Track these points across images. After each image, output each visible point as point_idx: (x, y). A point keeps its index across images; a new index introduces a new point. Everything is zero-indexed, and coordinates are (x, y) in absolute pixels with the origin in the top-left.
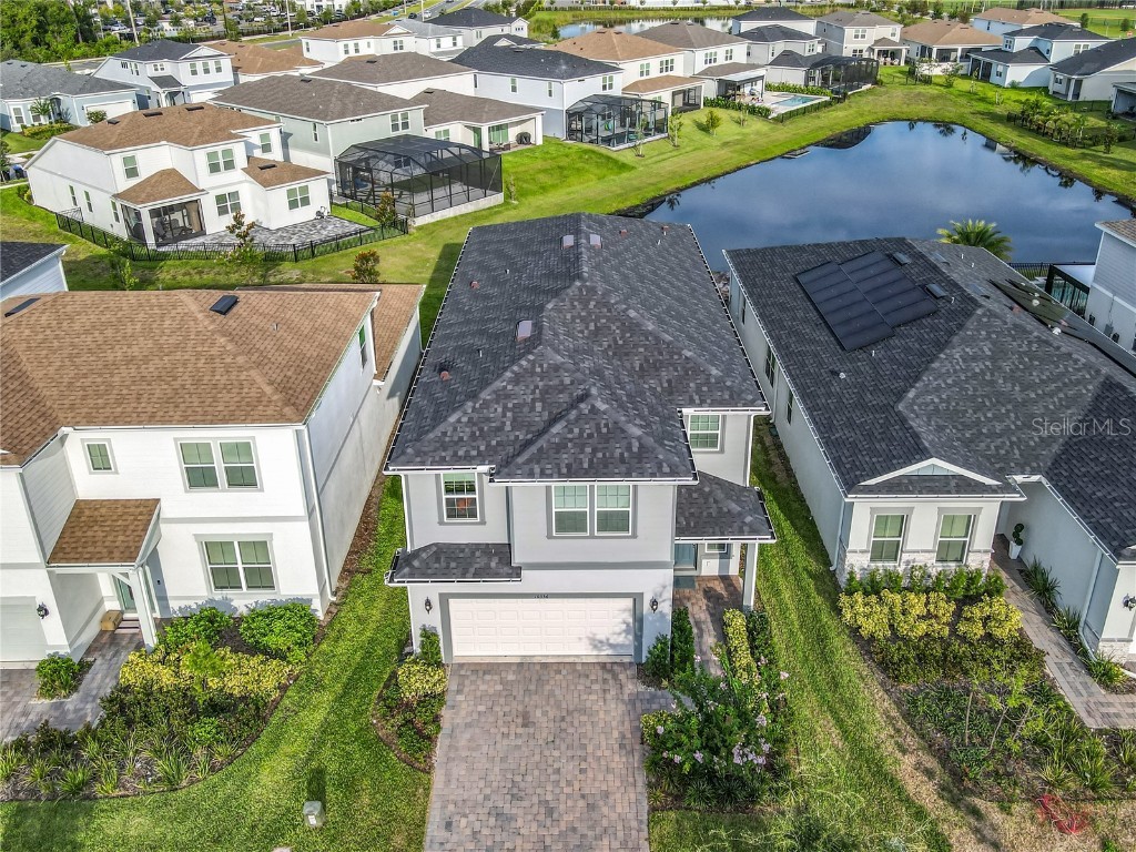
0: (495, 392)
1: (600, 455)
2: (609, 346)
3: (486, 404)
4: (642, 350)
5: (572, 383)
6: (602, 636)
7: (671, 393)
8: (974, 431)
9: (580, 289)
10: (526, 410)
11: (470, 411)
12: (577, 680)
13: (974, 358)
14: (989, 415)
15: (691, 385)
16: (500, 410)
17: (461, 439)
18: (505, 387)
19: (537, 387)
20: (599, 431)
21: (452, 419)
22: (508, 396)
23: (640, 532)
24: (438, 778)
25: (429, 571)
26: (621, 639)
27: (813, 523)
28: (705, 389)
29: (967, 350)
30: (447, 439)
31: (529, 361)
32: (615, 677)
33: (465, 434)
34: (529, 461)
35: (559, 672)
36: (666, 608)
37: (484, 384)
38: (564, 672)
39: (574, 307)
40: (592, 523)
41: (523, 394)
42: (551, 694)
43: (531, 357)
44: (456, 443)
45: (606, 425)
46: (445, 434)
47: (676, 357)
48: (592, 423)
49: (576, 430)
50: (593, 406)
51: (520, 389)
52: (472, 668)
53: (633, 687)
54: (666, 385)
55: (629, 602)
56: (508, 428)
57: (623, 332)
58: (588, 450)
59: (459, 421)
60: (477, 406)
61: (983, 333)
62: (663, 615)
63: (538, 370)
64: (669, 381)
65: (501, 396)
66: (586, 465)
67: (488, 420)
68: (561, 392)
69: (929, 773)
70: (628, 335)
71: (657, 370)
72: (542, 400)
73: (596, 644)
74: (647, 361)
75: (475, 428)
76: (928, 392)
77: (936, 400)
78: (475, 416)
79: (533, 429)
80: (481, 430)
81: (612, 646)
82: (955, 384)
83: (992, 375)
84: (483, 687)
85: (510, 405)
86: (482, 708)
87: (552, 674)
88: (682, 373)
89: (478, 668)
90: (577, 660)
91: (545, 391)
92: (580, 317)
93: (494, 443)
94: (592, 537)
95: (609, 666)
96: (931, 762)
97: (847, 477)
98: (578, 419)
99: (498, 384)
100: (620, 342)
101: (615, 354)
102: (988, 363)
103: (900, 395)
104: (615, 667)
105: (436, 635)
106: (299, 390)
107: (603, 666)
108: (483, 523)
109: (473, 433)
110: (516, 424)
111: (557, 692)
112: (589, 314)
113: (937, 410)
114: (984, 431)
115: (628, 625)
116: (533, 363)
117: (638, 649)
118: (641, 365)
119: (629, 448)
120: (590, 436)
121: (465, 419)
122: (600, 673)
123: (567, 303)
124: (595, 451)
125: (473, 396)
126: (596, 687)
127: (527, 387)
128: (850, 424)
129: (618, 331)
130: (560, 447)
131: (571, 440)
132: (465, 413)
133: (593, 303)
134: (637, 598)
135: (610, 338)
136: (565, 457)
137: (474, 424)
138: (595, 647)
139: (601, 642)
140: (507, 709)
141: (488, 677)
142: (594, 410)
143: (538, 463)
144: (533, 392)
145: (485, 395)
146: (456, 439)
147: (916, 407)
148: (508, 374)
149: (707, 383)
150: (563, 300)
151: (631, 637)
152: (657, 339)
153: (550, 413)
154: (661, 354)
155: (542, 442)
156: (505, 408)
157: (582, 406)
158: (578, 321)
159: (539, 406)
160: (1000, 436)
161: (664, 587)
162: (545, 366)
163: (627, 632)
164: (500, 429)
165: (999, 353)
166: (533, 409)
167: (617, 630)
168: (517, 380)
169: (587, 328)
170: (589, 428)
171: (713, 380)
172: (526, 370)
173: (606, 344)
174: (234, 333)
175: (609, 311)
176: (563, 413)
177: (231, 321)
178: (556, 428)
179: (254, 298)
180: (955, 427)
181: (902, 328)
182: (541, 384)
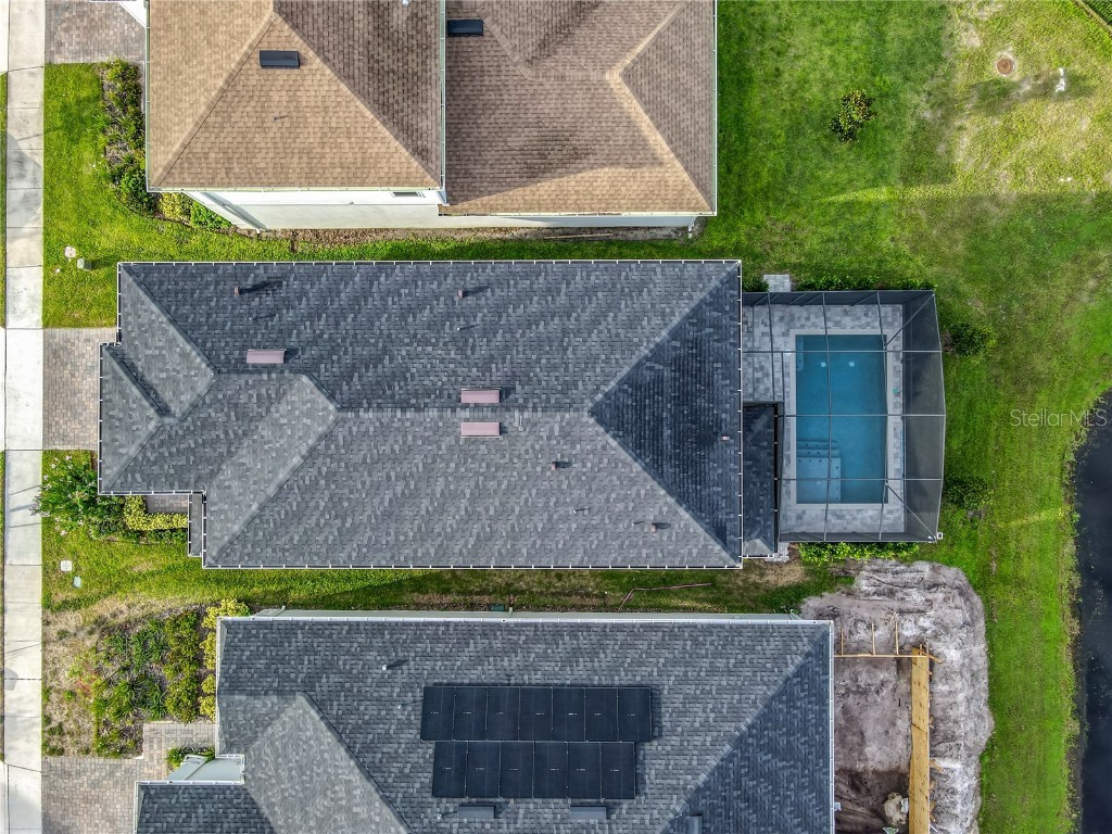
0: (174, 339)
1: (117, 424)
2: (262, 437)
3: (165, 332)
4: (259, 466)
5: (181, 402)
7: (218, 487)
8: (280, 751)
9: (325, 409)
10: (160, 365)
11: (160, 320)
13: (349, 793)
14: (293, 773)
15: (226, 507)
16: (161, 344)
17: (139, 317)
18: (178, 346)
19: (178, 372)
20: (133, 424)
21: (154, 308)
22: (170, 349)
28: (223, 517)
29: (358, 792)
30: (139, 306)
31: (200, 364)
33: (144, 320)
34: (114, 371)
37: (183, 332)
39: (304, 403)
41: (173, 360)
43: (204, 365)
44: (136, 314)
45: (137, 429)
46: (143, 303)
47: (252, 496)
48: (139, 419)
49: (135, 406)
50: (151, 419)
51: (176, 359)
54: (227, 484)
56: (149, 352)
57: (277, 450)
58: (121, 415)
59: (152, 312)
60: (164, 325)
61: (377, 819)
63: (193, 373)
64: (229, 487)
65: (172, 342)
66: (111, 413)
67: (153, 335)
68: (174, 393)
69: (114, 616)
70: (274, 455)
71: (240, 478)
72: (168, 378)
74: (248, 470)
75: (147, 326)
77: (308, 734)
78: (156, 325)
79: (146, 374)
80: (146, 332)
82: (325, 760)
83: (332, 799)
85: (164, 352)
88: (237, 499)
91: (175, 381)
92: (294, 409)
93: (136, 343)
96: (121, 619)
98: (142, 406)
99: (181, 340)
100: (266, 447)
101: (254, 441)
102: (344, 802)
103: (319, 705)
106: (193, 170)
109: (143, 325)
110: (149, 359)
112: (298, 418)
113: (299, 729)
114: (280, 760)
116: (198, 368)
118: (244, 464)
119: (121, 446)
120: (131, 417)
121: (153, 317)
123: (309, 397)
124: (120, 420)
125: (173, 321)
127: (179, 364)
129: (278, 445)
130: (123, 395)
131: (127, 402)
132: (158, 317)
133: (309, 422)
135: (271, 438)
136: (116, 397)
137: (150, 325)
142: (149, 419)
143: (113, 378)
144: (174, 370)
145: (172, 330)
146: (140, 312)
147: (301, 711)
148: (188, 348)
149: (227, 520)
150: (312, 393)
152: (269, 481)
153: (157, 385)
154: (255, 483)
155: (126, 380)
156: (163, 348)
157: (152, 411)
158: (290, 408)
159: (164, 375)
160: (276, 771)
162: (196, 378)
164: (147, 346)
165: (355, 821)
166: (161, 371)
168: (184, 355)
169: (282, 416)
170: (136, 416)
171: (229, 525)
172: (192, 362)
173: (264, 433)
174: (239, 88)
175: (300, 438)
176: (153, 396)
177: (257, 77)
178: (135, 391)
179: (318, 78)
180: (283, 737)
181: (431, 751)
182: (181, 376)
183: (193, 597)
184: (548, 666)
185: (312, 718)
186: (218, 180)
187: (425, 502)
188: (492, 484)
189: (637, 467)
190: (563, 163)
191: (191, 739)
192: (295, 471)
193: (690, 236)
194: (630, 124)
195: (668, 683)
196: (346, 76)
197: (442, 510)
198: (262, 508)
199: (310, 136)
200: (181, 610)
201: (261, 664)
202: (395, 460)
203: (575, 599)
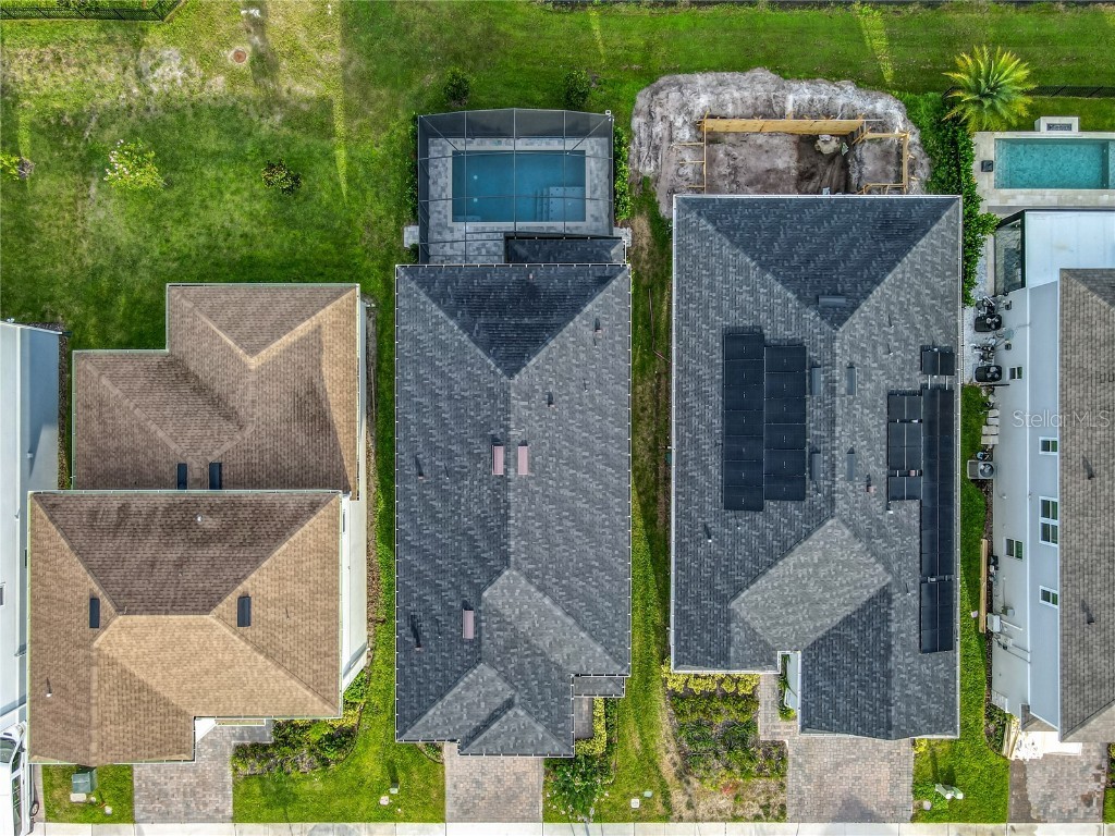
0: (454, 695)
1: (520, 741)
2: (530, 628)
3: (449, 703)
4: (552, 631)
5: (503, 690)
7: (568, 664)
8: (774, 621)
9: (508, 578)
10: (474, 707)
11: (440, 707)
13: (802, 566)
14: (790, 611)
15: (583, 658)
16: (459, 707)
17: (438, 724)
18: (460, 693)
19: (480, 692)
20: (519, 728)
21: (431, 712)
22: (463, 698)
24: (447, 764)
28: (591, 661)
29: (802, 558)
31: (474, 675)
33: (439, 720)
34: (480, 744)
37: (450, 688)
39: (504, 595)
41: (471, 696)
43: (475, 671)
44: (435, 727)
45: (524, 725)
46: (427, 722)
47: (575, 637)
48: (516, 724)
49: (506, 727)
50: (516, 713)
51: (470, 694)
54: (566, 657)
56: (465, 717)
57: (540, 617)
58: (513, 738)
59: (435, 714)
60: (444, 704)
61: (822, 543)
63: (481, 680)
64: (568, 656)
65: (457, 698)
66: (512, 746)
67: (452, 713)
68: (497, 696)
69: (675, 764)
70: (543, 619)
71: (561, 647)
72: (485, 701)
74: (555, 640)
75: (445, 718)
76: (756, 593)
77: (760, 599)
78: (444, 711)
79: (482, 718)
80: (449, 719)
82: (780, 586)
83: (809, 579)
85: (465, 704)
88: (577, 649)
91: (487, 694)
92: (508, 603)
93: (458, 727)
96: (677, 758)
98: (507, 720)
99: (456, 690)
100: (537, 625)
101: (533, 635)
102: (811, 570)
103: (739, 589)
106: (326, 682)
109: (444, 721)
110: (470, 716)
112: (515, 599)
113: (756, 606)
116: (477, 676)
118: (551, 644)
119: (537, 738)
120: (514, 730)
121: (438, 713)
123: (499, 590)
124: (517, 739)
125: (442, 696)
127: (474, 691)
129: (536, 616)
130: (497, 737)
131: (503, 733)
132: (438, 709)
133: (518, 591)
135: (530, 621)
136: (500, 743)
137: (444, 716)
142: (516, 715)
144: (479, 695)
145: (448, 697)
146: (434, 724)
147: (743, 605)
148: (462, 684)
149: (593, 657)
150: (496, 589)
152: (563, 623)
153: (490, 709)
154: (564, 634)
155: (486, 734)
156: (462, 705)
157: (509, 712)
158: (507, 606)
159: (483, 704)
160: (790, 625)
162: (485, 677)
164: (460, 718)
165: (825, 561)
166: (479, 706)
168: (467, 688)
169: (514, 611)
170: (514, 726)
171: (597, 655)
172: (472, 681)
173: (527, 626)
174: (265, 644)
175: (530, 598)
176: (498, 713)
177: (257, 630)
178: (495, 726)
179: (258, 583)
180: (762, 619)
181: (772, 503)
182: (483, 690)
183: (660, 701)
184: (709, 415)
185: (747, 596)
186: (333, 663)
187: (579, 504)
188: (565, 453)
189: (552, 343)
190: (319, 403)
191: (773, 702)
192: (555, 602)
193: (373, 305)
194: (289, 350)
195: (721, 322)
196: (257, 562)
197: (585, 492)
198: (584, 629)
199: (301, 592)
200: (670, 710)
201: (707, 637)
202: (547, 526)
203: (661, 396)
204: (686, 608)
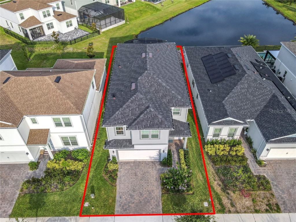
0: (127, 106)
1: (152, 123)
2: (154, 90)
3: (125, 109)
4: (162, 91)
5: (145, 103)
6: (152, 156)
7: (169, 103)
8: (240, 108)
9: (147, 73)
10: (134, 110)
11: (121, 111)
12: (146, 165)
13: (243, 88)
14: (244, 104)
15: (174, 101)
16: (128, 110)
17: (119, 118)
18: (129, 104)
19: (137, 104)
20: (152, 117)
21: (117, 113)
22: (130, 107)
23: (161, 138)
24: (118, 187)
25: (113, 146)
26: (156, 157)
27: (201, 125)
28: (177, 102)
29: (241, 86)
30: (116, 118)
31: (135, 97)
32: (155, 165)
33: (120, 117)
34: (135, 125)
35: (142, 163)
36: (166, 152)
38: (144, 164)
39: (145, 79)
40: (150, 136)
42: (141, 169)
43: (135, 96)
44: (118, 119)
45: (153, 115)
46: (115, 117)
47: (170, 93)
48: (150, 115)
49: (146, 116)
50: (150, 110)
51: (133, 105)
52: (124, 163)
53: (159, 167)
54: (168, 101)
55: (158, 151)
56: (130, 115)
57: (157, 86)
58: (149, 122)
59: (118, 113)
60: (123, 109)
61: (246, 81)
62: (166, 153)
63: (137, 99)
64: (168, 100)
65: (128, 107)
66: (149, 126)
67: (125, 113)
68: (143, 105)
69: (220, 185)
70: (159, 87)
71: (166, 97)
72: (138, 108)
73: (150, 157)
74: (163, 94)
75: (122, 115)
76: (230, 98)
77: (232, 100)
78: (122, 112)
79: (136, 115)
80: (124, 116)
81: (154, 158)
82: (237, 95)
83: (247, 93)
84: (126, 167)
85: (130, 109)
86: (126, 172)
87: (141, 164)
88: (172, 98)
89: (125, 163)
90: (147, 161)
91: (139, 105)
92: (147, 81)
93: (127, 119)
94: (150, 139)
95: (153, 162)
96: (220, 183)
97: (209, 120)
98: (147, 113)
99: (127, 103)
100: (157, 89)
101: (155, 92)
102: (246, 90)
103: (224, 98)
104: (155, 162)
105: (115, 157)
106: (79, 104)
107: (152, 162)
108: (125, 135)
109: (122, 117)
110: (132, 114)
111: (142, 168)
112: (149, 81)
113: (232, 103)
114: (242, 108)
115: (158, 154)
116: (136, 97)
117: (160, 159)
118: (162, 95)
119: (159, 121)
120: (150, 118)
121: (120, 113)
122: (151, 164)
123: (144, 77)
125: (121, 107)
126: (151, 167)
127: (134, 104)
128: (211, 106)
129: (156, 86)
130: (143, 121)
131: (145, 119)
132: (120, 111)
133: (150, 77)
134: (160, 150)
135: (154, 88)
136: (144, 124)
137: (122, 114)
138: (150, 158)
139: (152, 157)
140: (132, 172)
141: (127, 165)
142: (150, 111)
143: (138, 125)
144: (136, 106)
145: (124, 106)
146: (118, 118)
147: (227, 102)
148: (130, 101)
149: (178, 100)
150: (143, 77)
151: (158, 156)
152: (166, 88)
153: (140, 111)
154: (167, 92)
155: (138, 120)
156: (129, 110)
157: (148, 110)
158: (146, 83)
159: (137, 109)
160: (246, 109)
161: (166, 148)
162: (139, 98)
163: (158, 155)
164: (128, 116)
165: (249, 86)
166: (136, 110)
167: (155, 155)
168: (132, 102)
169: (149, 85)
170: (149, 116)
171: (179, 100)
172: (134, 100)
173: (153, 89)
174: (61, 88)
175: (154, 80)
176: (143, 111)
178: (142, 116)
179: (65, 76)
180: (236, 107)
181: (227, 78)
182: (138, 103)
184: (202, 71)
185: (228, 99)
186: (83, 101)
191: (253, 160)
192: (163, 82)
199: (77, 82)
201: (218, 113)
204: (208, 108)
